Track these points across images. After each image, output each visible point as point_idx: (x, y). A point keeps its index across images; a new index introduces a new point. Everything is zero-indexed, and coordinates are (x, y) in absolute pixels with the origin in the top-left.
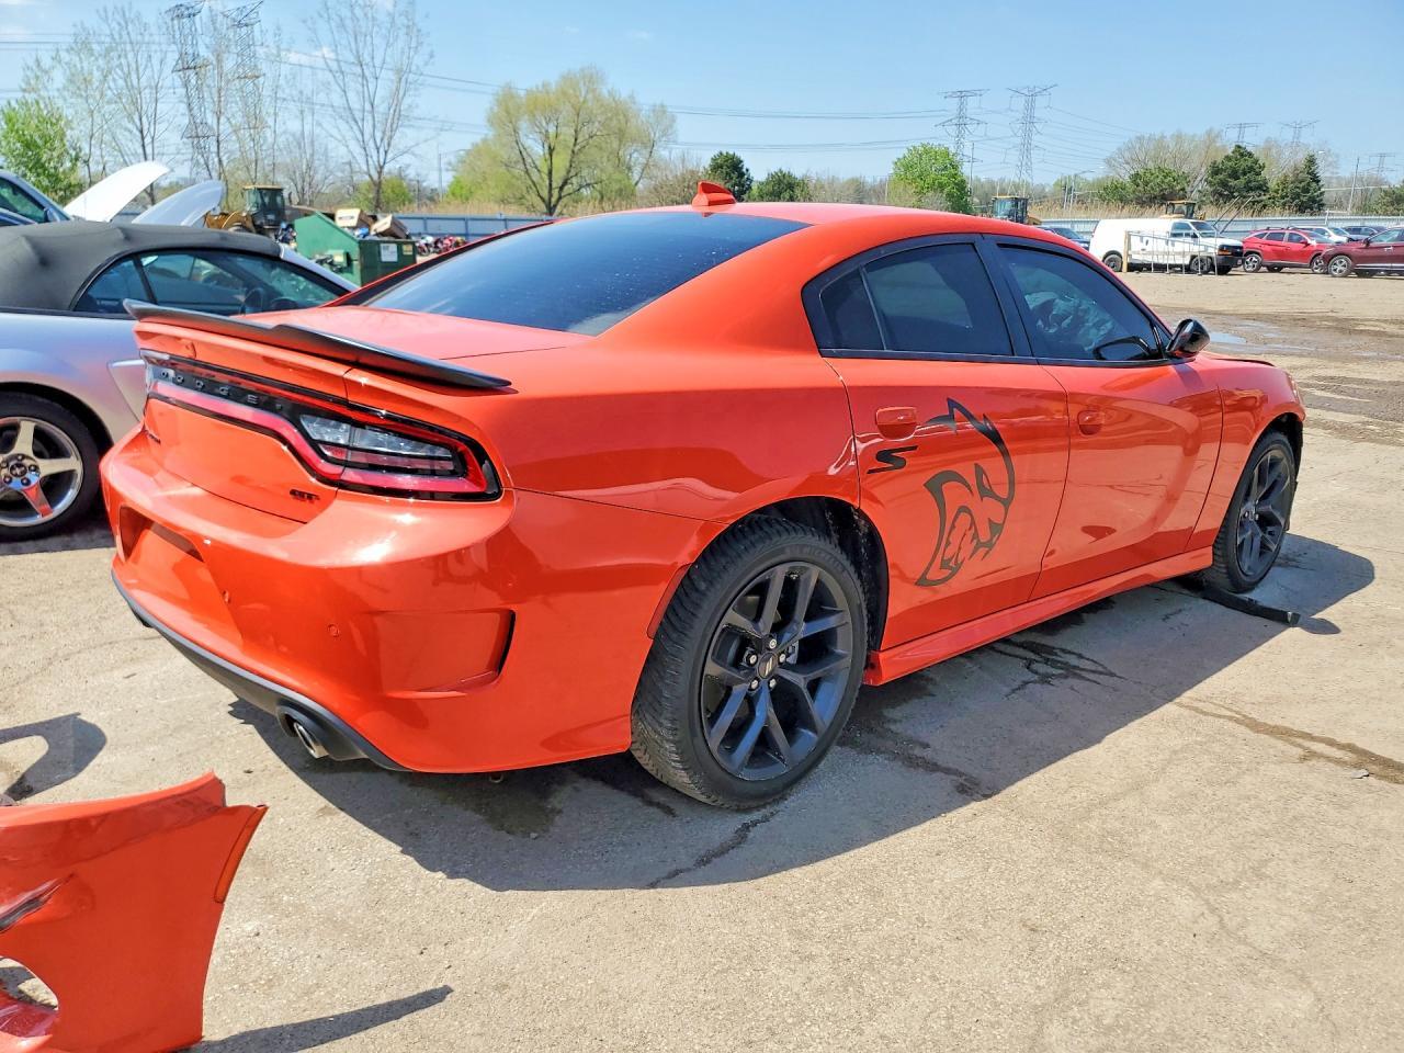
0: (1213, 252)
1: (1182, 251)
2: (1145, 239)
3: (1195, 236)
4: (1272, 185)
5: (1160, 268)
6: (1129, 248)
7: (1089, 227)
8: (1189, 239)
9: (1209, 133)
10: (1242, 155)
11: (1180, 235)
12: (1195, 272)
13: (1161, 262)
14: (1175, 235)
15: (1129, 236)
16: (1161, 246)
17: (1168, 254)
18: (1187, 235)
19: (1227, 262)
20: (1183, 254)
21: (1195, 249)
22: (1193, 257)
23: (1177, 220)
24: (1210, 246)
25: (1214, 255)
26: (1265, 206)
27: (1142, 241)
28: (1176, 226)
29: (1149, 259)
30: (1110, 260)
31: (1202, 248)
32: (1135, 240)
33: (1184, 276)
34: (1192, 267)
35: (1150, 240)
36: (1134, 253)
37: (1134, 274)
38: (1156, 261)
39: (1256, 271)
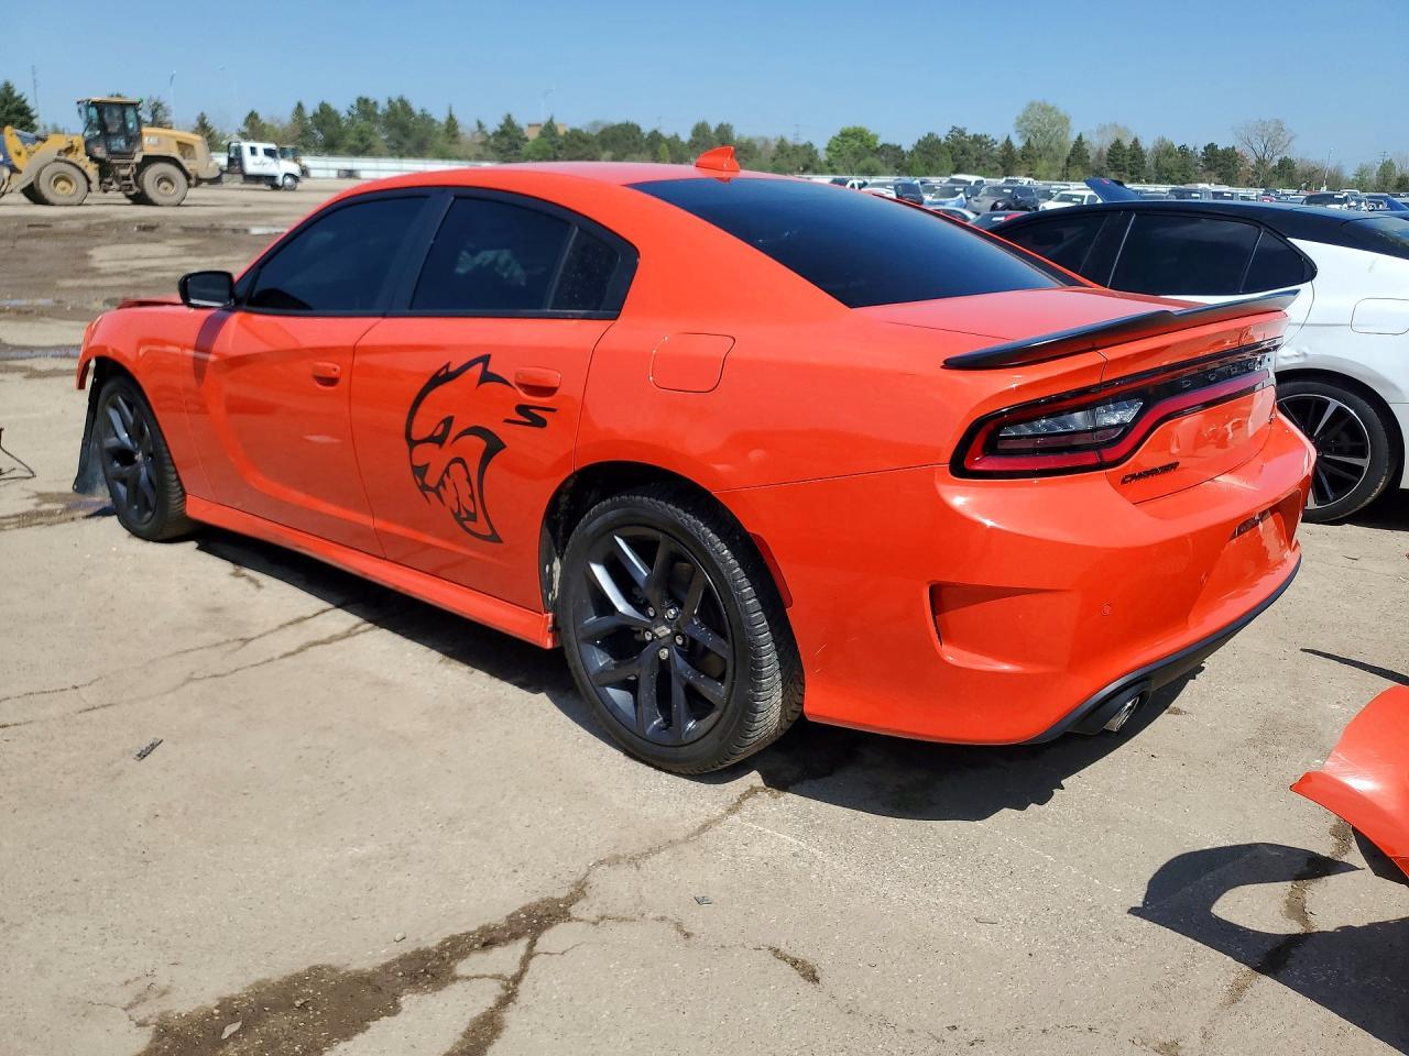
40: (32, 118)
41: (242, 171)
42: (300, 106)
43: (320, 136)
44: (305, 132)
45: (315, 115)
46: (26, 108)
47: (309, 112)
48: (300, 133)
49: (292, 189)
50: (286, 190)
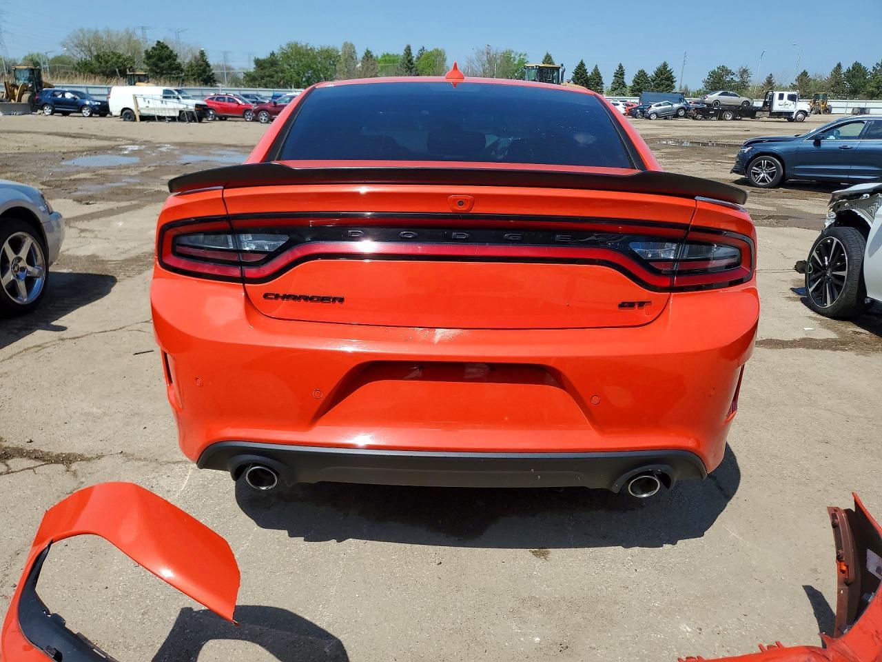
0: (192, 108)
1: (172, 107)
2: (147, 100)
3: (178, 99)
4: (184, 67)
5: (161, 118)
6: (137, 106)
7: (105, 92)
8: (176, 100)
9: (127, 31)
10: (162, 47)
11: (170, 97)
12: (184, 121)
13: (161, 115)
14: (165, 97)
15: (135, 98)
16: (159, 105)
17: (164, 109)
18: (174, 97)
19: (200, 114)
20: (174, 109)
21: (182, 107)
22: (181, 112)
23: (165, 88)
24: (190, 104)
25: (194, 110)
26: (183, 80)
27: (145, 101)
28: (166, 92)
29: (152, 113)
30: (126, 114)
31: (185, 106)
32: (140, 100)
33: (178, 124)
34: (182, 118)
35: (150, 100)
36: (142, 108)
37: (144, 123)
38: (158, 114)
39: (214, 120)
40: (672, 82)
41: (770, 110)
42: (839, 65)
43: (848, 85)
44: (838, 83)
45: (849, 71)
46: (672, 76)
47: (844, 70)
48: (833, 83)
49: (802, 121)
50: (797, 121)
